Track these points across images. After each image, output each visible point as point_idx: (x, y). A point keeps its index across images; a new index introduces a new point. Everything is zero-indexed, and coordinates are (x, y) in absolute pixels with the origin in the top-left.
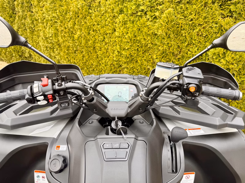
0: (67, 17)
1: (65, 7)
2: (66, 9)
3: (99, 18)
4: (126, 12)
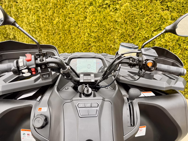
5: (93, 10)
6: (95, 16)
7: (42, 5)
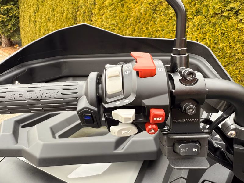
0: (126, 23)
1: (126, 13)
2: (127, 14)
3: (164, 23)
4: (205, 12)
5: (201, 21)
6: (202, 32)
7: (120, 21)
